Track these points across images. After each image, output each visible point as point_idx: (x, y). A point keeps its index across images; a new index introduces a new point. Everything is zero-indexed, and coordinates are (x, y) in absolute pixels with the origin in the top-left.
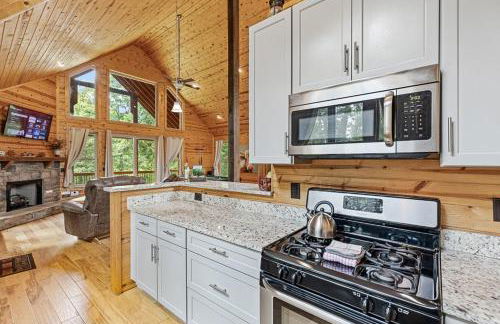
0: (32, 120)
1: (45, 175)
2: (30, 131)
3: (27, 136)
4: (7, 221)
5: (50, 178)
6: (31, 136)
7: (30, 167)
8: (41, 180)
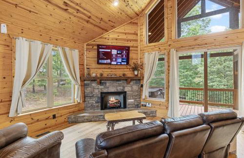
0: (114, 52)
1: (127, 89)
2: (114, 59)
3: (112, 63)
4: (86, 118)
5: (132, 91)
6: (115, 63)
7: (116, 84)
8: (126, 92)
